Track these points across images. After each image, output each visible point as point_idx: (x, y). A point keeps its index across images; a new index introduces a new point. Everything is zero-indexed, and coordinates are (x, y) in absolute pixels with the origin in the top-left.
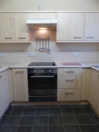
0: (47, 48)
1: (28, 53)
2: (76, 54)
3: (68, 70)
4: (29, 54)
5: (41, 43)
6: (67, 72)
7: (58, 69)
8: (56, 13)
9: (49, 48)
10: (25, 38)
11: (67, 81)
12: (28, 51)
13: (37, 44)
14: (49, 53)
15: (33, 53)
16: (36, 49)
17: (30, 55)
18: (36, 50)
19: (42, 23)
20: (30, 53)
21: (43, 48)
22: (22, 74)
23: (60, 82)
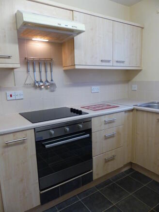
0: (49, 80)
1: (9, 93)
2: (96, 88)
3: (107, 118)
4: (11, 96)
5: (37, 69)
6: (106, 123)
7: (92, 119)
8: (72, 11)
9: (52, 80)
10: (9, 57)
11: (106, 138)
12: (9, 89)
13: (28, 71)
14: (52, 91)
15: (19, 93)
16: (27, 82)
17: (13, 98)
18: (26, 85)
19: (59, 26)
20: (12, 93)
21: (41, 81)
22: (21, 147)
23: (96, 142)
